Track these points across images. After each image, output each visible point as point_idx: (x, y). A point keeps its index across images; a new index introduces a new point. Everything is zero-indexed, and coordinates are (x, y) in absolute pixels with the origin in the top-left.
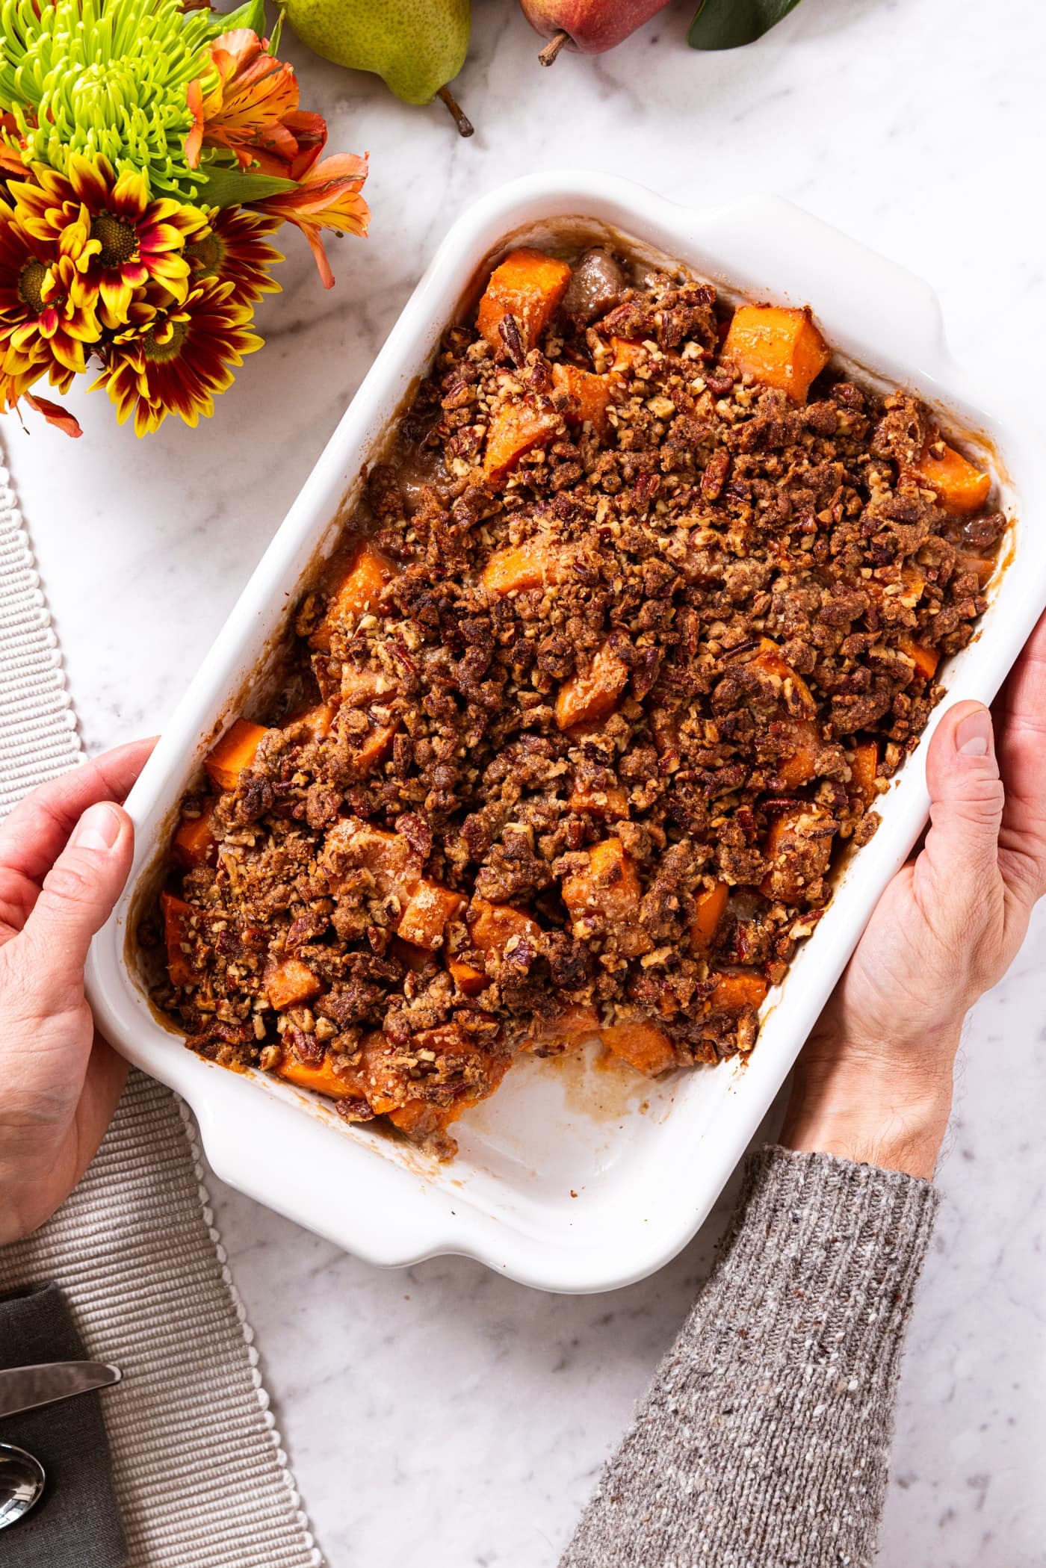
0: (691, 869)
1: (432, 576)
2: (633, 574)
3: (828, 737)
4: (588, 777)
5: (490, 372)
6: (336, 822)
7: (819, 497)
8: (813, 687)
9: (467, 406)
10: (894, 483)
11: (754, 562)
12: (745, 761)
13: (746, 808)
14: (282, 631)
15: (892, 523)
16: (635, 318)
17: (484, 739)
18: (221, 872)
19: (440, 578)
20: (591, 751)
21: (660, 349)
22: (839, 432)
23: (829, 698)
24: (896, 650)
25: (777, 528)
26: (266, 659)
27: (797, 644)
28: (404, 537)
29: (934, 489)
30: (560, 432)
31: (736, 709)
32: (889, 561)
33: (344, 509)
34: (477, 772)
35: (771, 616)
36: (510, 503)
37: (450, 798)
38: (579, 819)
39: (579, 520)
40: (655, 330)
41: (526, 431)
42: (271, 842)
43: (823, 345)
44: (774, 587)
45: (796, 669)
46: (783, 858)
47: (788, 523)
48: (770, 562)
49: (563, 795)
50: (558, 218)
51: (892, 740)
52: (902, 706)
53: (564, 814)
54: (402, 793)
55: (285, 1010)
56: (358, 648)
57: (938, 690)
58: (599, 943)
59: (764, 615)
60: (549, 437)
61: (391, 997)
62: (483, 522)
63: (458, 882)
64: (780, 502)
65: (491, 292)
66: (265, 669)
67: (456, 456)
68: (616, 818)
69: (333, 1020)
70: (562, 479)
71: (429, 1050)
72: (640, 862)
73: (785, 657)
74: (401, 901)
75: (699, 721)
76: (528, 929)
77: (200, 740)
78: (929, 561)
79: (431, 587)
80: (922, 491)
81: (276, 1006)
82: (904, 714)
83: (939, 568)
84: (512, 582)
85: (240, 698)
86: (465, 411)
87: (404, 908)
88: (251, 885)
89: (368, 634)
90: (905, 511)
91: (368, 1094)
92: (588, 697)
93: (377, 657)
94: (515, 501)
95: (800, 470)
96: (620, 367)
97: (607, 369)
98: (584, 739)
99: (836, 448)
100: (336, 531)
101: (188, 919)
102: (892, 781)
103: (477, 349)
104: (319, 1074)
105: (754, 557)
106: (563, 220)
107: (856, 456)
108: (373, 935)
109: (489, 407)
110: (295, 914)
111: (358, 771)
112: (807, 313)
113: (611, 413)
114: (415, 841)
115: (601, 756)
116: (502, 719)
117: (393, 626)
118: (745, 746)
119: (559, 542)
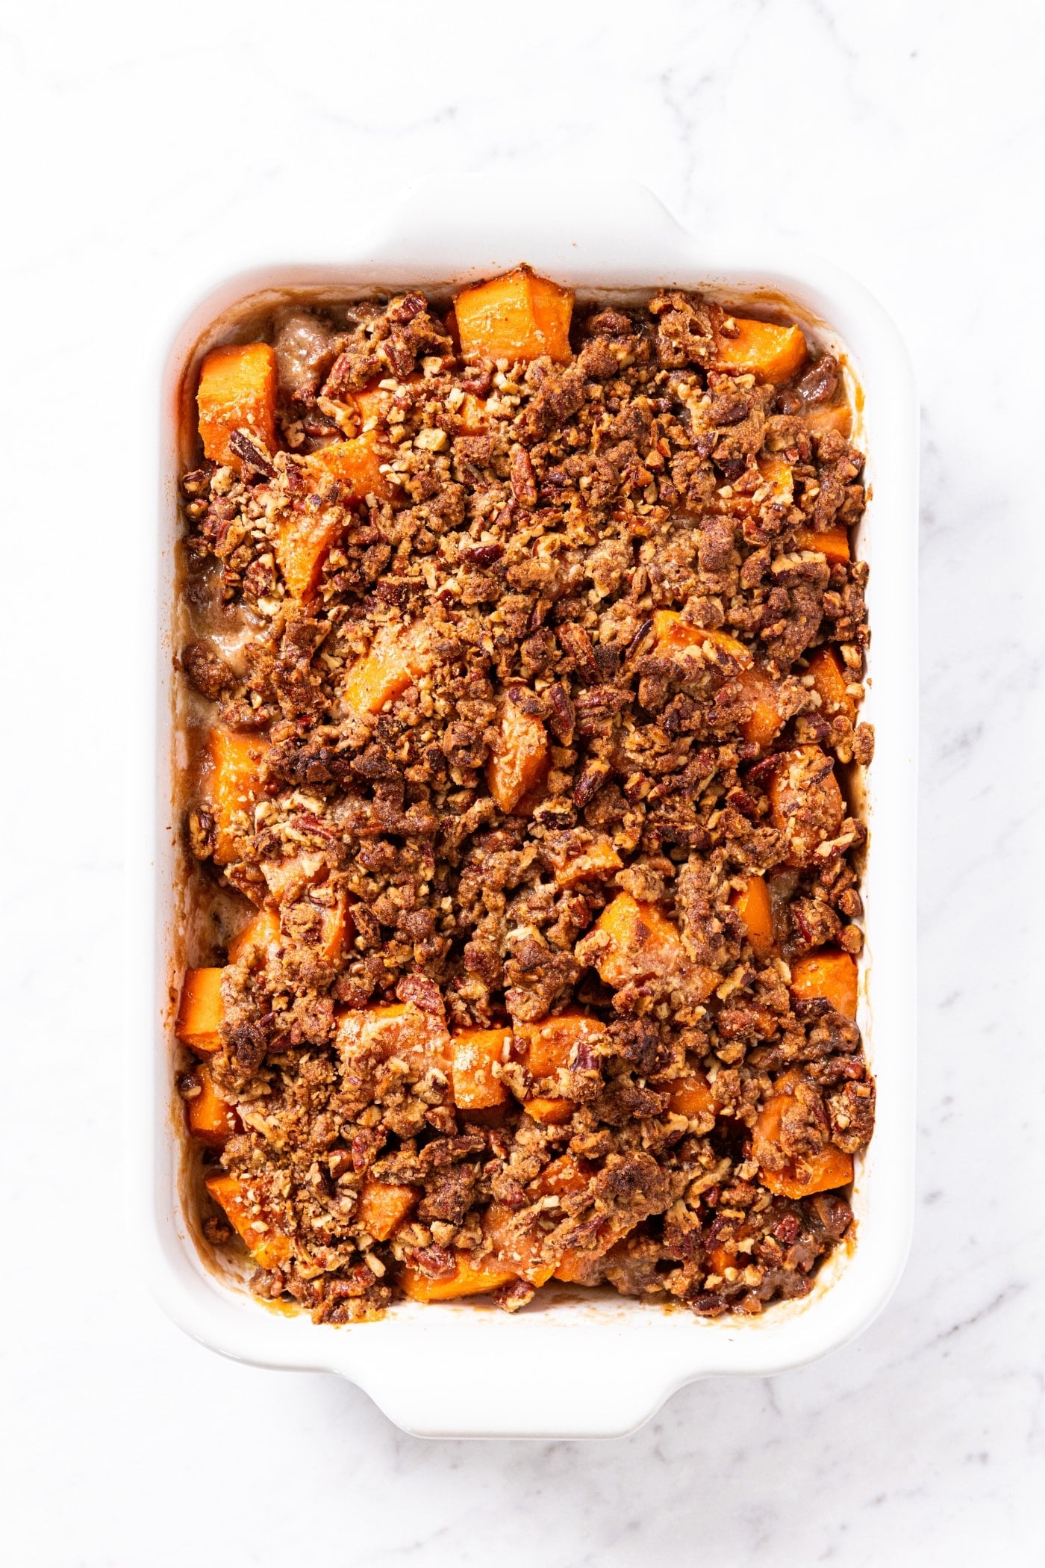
0: (714, 880)
1: (300, 731)
2: (493, 624)
3: (776, 675)
4: (561, 847)
5: (246, 495)
6: (337, 1028)
7: (638, 444)
8: (736, 634)
9: (243, 543)
10: (704, 385)
11: (608, 542)
12: (706, 744)
13: (736, 790)
14: (183, 865)
15: (723, 430)
16: (359, 366)
17: (439, 863)
18: (254, 1135)
19: (307, 729)
20: (550, 819)
21: (400, 382)
22: (622, 366)
23: (757, 635)
24: (798, 551)
25: (612, 497)
26: (182, 901)
27: (695, 602)
28: (251, 704)
29: (748, 372)
30: (347, 522)
31: (670, 700)
32: (743, 469)
33: (178, 711)
34: (450, 899)
35: (654, 588)
36: (336, 616)
37: (437, 940)
38: (575, 894)
39: (413, 598)
40: (384, 366)
41: (313, 539)
42: (286, 1080)
43: (559, 291)
44: (642, 557)
45: (707, 627)
46: (792, 821)
47: (621, 486)
48: (625, 536)
49: (547, 877)
50: (229, 309)
51: (842, 643)
52: (834, 605)
53: (557, 897)
54: (387, 963)
55: (393, 1235)
56: (267, 842)
57: (859, 567)
58: (664, 1006)
59: (647, 592)
60: (339, 533)
61: (489, 1166)
62: (320, 649)
63: (489, 1018)
64: (601, 470)
65: (205, 416)
66: (187, 909)
67: (257, 598)
68: (612, 872)
69: (445, 1221)
70: (374, 567)
71: (550, 1194)
72: (657, 903)
73: (690, 623)
74: (443, 1069)
75: (640, 731)
76: (585, 1030)
77: (163, 1019)
78: (781, 444)
79: (305, 742)
80: (737, 380)
81: (382, 1238)
82: (840, 612)
83: (796, 445)
84: (380, 695)
85: (179, 953)
86: (242, 550)
87: (449, 1076)
88: (289, 1134)
89: (268, 822)
90: (731, 411)
91: (520, 1273)
92: (517, 770)
93: (289, 840)
94: (339, 612)
95: (604, 427)
96: (370, 424)
97: (358, 431)
98: (537, 812)
99: (628, 383)
100: (181, 736)
101: (244, 1196)
102: (864, 683)
103: (219, 479)
104: (460, 1280)
105: (606, 538)
106: (237, 307)
107: (652, 379)
108: (434, 1119)
109: (263, 531)
110: (349, 1137)
111: (331, 964)
112: (526, 269)
113: (388, 472)
114: (424, 1002)
115: (562, 820)
116: (446, 835)
117: (289, 801)
118: (698, 730)
119: (404, 630)
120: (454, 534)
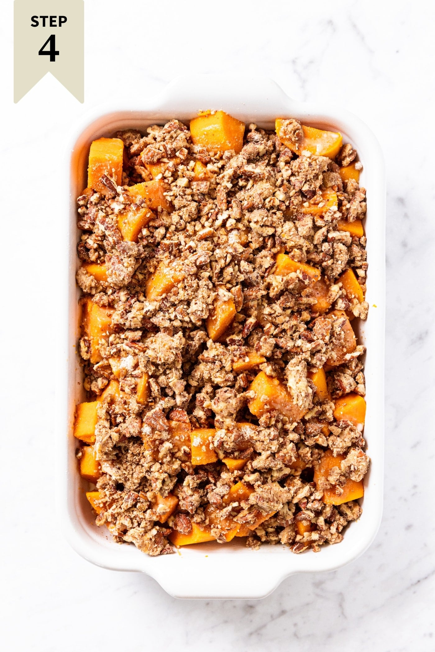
3: (328, 283)
4: (237, 354)
5: (105, 205)
8: (312, 264)
20: (233, 342)
23: (321, 265)
24: (338, 230)
27: (295, 251)
30: (149, 215)
31: (282, 295)
32: (314, 194)
35: (277, 245)
38: (242, 374)
39: (175, 249)
45: (299, 262)
51: (358, 267)
56: (115, 351)
59: (274, 246)
60: (145, 220)
61: (208, 487)
62: (136, 271)
63: (207, 424)
70: (159, 236)
71: (235, 502)
72: (277, 377)
73: (293, 261)
74: (188, 447)
75: (269, 306)
77: (71, 425)
78: (330, 185)
82: (358, 254)
84: (161, 290)
87: (190, 449)
89: (115, 343)
92: (218, 323)
93: (124, 350)
94: (145, 255)
96: (158, 177)
98: (228, 339)
102: (366, 285)
103: (94, 198)
104: (193, 537)
108: (185, 467)
109: (112, 219)
113: (167, 195)
114: (181, 418)
115: (238, 342)
116: (189, 350)
117: (124, 335)
118: (293, 307)
119: (171, 262)
120: (193, 223)
